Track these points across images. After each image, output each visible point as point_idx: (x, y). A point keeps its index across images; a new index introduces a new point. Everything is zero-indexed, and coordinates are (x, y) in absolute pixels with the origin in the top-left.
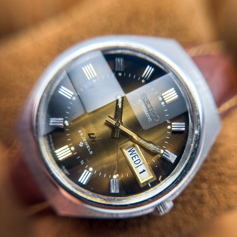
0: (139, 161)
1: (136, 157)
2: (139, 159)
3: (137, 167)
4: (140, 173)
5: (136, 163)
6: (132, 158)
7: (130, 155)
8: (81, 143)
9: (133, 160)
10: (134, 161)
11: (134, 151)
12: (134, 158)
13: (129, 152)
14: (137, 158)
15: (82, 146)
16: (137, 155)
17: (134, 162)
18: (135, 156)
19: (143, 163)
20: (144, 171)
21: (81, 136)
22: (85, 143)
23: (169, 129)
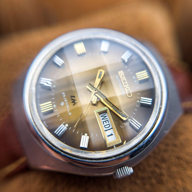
2: (109, 124)
3: (106, 130)
4: (108, 136)
5: (106, 127)
6: (103, 122)
7: (102, 119)
11: (106, 116)
15: (63, 105)
18: (106, 121)
19: (112, 128)
20: (112, 135)
21: (63, 97)
22: (66, 103)
23: (138, 103)
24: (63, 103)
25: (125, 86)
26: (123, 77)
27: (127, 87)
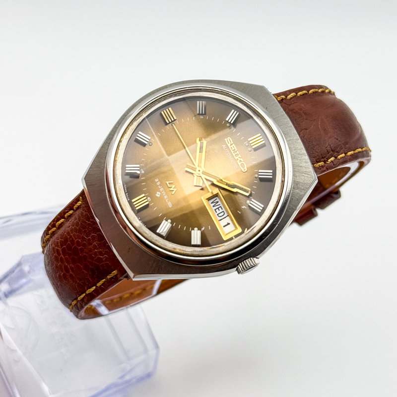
0: (223, 213)
1: (220, 209)
2: (223, 211)
3: (221, 220)
4: (224, 226)
5: (220, 215)
6: (215, 210)
7: (213, 206)
8: (158, 193)
9: (216, 212)
11: (218, 202)
12: (217, 210)
13: (212, 203)
14: (221, 211)
15: (159, 196)
16: (221, 207)
17: (218, 215)
18: (218, 208)
19: (228, 216)
20: (228, 224)
21: (158, 186)
22: (163, 193)
23: (256, 178)
24: (160, 193)
25: (236, 158)
26: (232, 146)
27: (239, 159)
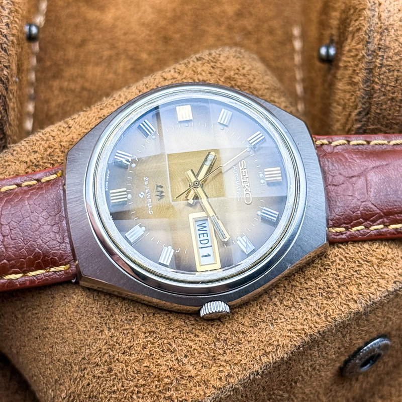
0: (206, 241)
1: (205, 235)
2: (208, 239)
3: (202, 248)
4: (203, 256)
5: (202, 242)
6: (199, 234)
7: (199, 230)
9: (200, 237)
10: (201, 239)
11: (205, 227)
13: (198, 226)
14: (206, 237)
16: (207, 233)
17: (200, 241)
19: (211, 246)
20: (209, 255)
23: (258, 215)
25: (244, 185)
